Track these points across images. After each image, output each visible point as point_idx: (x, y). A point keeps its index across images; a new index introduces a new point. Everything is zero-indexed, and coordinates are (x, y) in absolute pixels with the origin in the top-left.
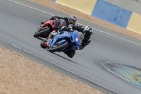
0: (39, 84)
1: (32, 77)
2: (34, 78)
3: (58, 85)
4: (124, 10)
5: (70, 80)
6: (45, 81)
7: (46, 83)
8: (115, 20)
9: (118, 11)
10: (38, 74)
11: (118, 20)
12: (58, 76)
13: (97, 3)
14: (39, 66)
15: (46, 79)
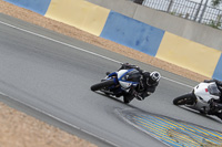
0: (17, 143)
1: (7, 132)
2: (10, 134)
3: (49, 144)
4: (152, 28)
5: (66, 137)
6: (27, 138)
7: (29, 142)
8: (138, 43)
9: (143, 30)
10: (16, 127)
11: (143, 43)
12: (49, 131)
13: (109, 17)
14: (18, 115)
15: (29, 135)
